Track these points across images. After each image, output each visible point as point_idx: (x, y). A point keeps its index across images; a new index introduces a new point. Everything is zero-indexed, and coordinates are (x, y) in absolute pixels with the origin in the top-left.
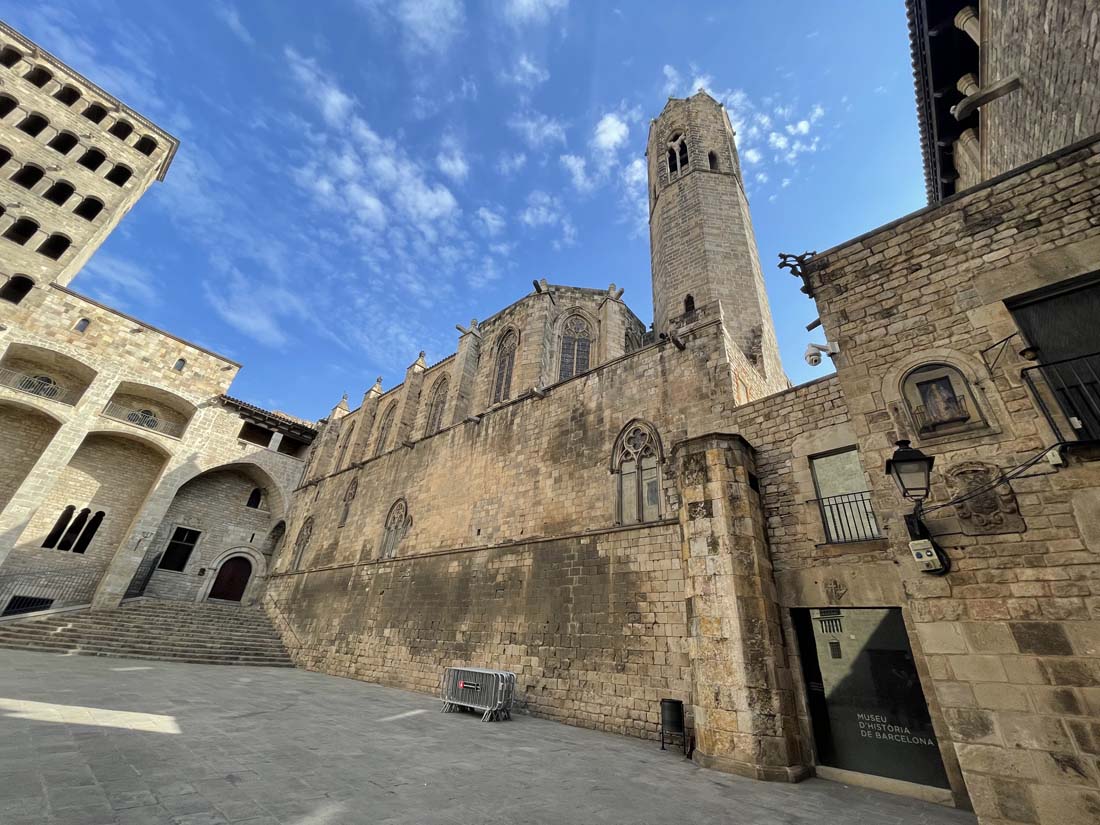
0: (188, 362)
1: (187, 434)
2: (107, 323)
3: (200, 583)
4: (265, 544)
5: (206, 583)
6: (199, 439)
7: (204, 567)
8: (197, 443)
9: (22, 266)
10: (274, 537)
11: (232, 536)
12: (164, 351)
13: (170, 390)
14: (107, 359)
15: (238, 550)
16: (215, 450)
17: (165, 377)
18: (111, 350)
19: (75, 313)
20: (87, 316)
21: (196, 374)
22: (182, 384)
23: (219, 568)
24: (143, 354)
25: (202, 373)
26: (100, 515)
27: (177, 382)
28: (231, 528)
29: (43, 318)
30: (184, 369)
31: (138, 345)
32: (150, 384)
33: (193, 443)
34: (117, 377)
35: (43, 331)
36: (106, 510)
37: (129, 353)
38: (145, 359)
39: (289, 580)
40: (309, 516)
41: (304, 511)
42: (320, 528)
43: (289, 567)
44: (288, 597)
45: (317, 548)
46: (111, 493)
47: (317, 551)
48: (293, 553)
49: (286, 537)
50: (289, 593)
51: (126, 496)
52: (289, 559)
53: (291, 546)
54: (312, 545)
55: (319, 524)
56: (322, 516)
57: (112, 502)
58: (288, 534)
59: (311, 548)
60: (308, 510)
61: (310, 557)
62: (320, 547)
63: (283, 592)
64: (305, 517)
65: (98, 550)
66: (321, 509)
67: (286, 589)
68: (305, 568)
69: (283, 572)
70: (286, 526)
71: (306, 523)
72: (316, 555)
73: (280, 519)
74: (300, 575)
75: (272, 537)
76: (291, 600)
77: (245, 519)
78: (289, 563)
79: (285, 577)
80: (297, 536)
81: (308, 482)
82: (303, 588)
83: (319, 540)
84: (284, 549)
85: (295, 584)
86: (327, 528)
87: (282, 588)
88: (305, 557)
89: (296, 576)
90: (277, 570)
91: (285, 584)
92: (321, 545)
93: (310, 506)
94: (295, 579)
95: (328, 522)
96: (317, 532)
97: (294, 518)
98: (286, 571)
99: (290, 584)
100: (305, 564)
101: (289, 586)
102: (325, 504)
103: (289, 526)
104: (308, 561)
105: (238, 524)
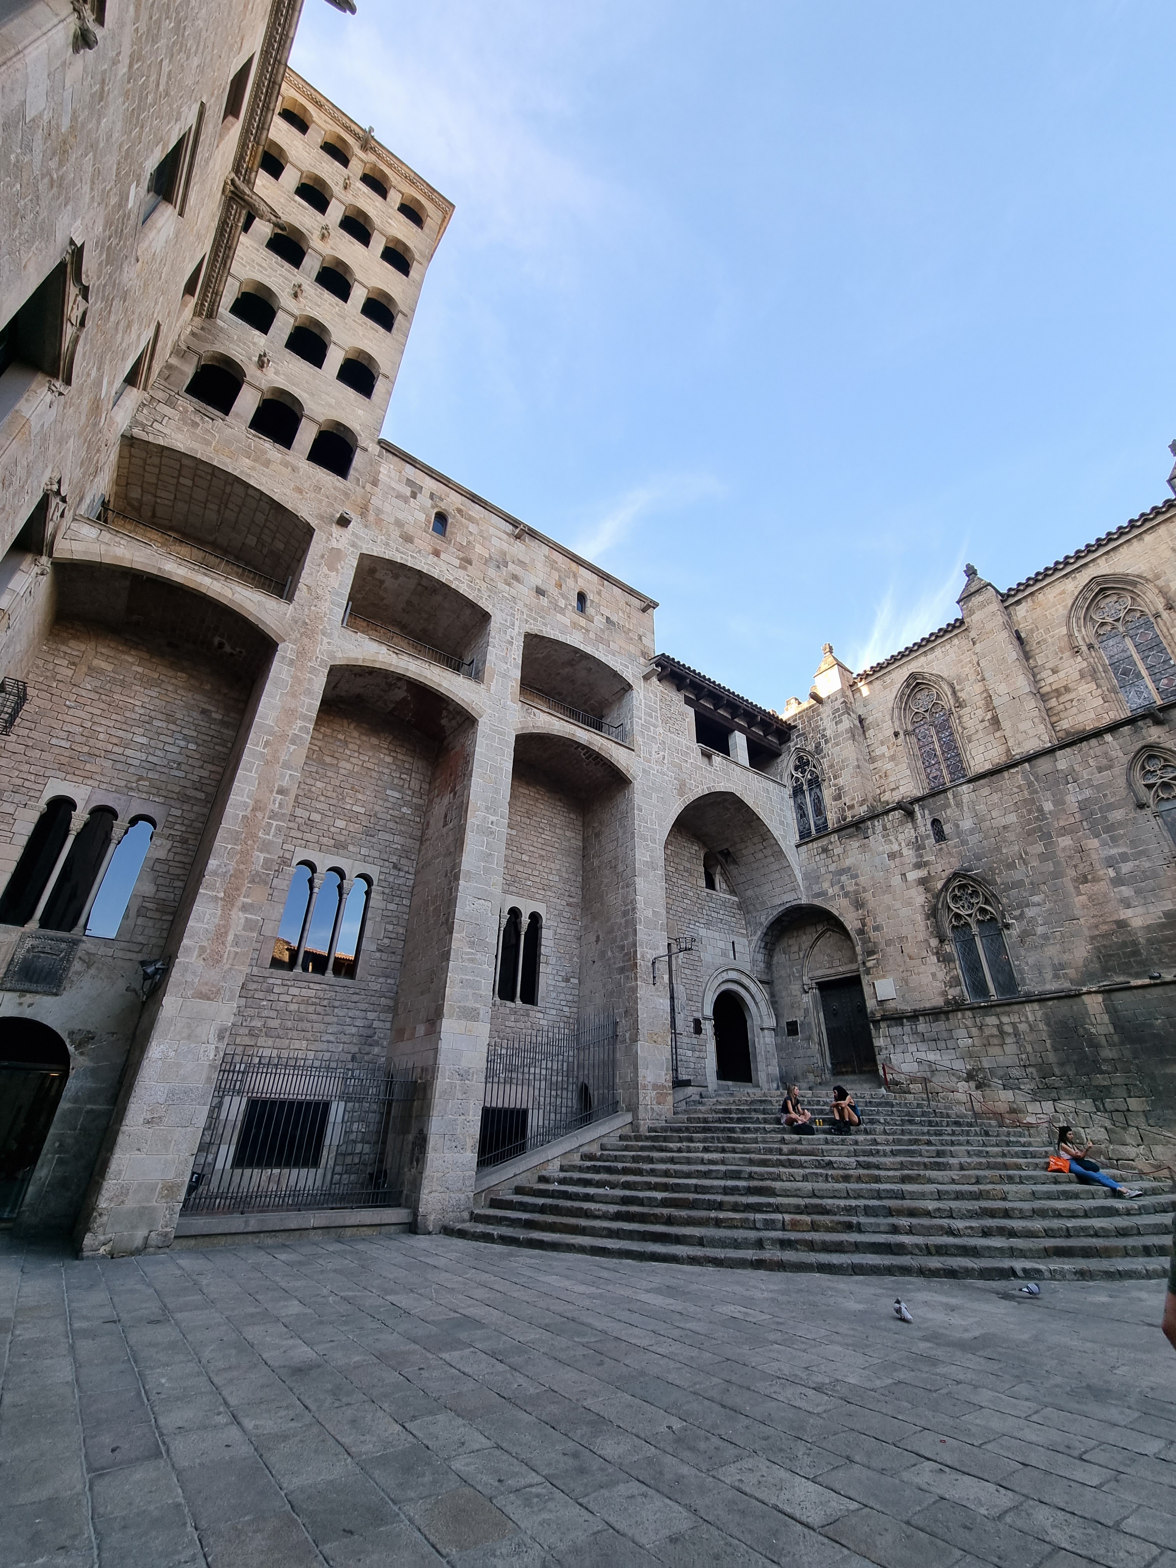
0: (590, 596)
1: (639, 739)
2: (470, 519)
3: (703, 1048)
4: (754, 962)
5: (708, 1049)
7: (697, 1015)
8: (654, 756)
9: (330, 406)
10: (765, 948)
11: (711, 950)
12: (556, 575)
13: (589, 650)
14: (493, 589)
15: (724, 976)
16: (680, 767)
17: (575, 625)
18: (492, 572)
19: (423, 499)
20: (443, 505)
21: (608, 618)
22: (599, 639)
23: (712, 1014)
24: (536, 580)
25: (614, 618)
26: (535, 917)
27: (592, 635)
28: (703, 932)
29: (387, 508)
30: (590, 610)
31: (521, 563)
32: (561, 638)
33: (650, 753)
34: (517, 623)
35: (396, 533)
36: (541, 909)
37: (515, 577)
38: (540, 592)
39: (992, 1020)
40: (944, 875)
41: (897, 871)
42: (1044, 888)
43: (953, 993)
44: (1032, 1058)
45: (1087, 933)
46: (536, 873)
47: (1093, 938)
48: (944, 961)
49: (861, 932)
50: (1029, 1049)
51: (557, 878)
52: (934, 975)
53: (911, 948)
54: (1040, 930)
55: (1027, 881)
56: (1025, 864)
57: (543, 892)
58: (864, 925)
59: (1046, 937)
60: (918, 866)
61: (1066, 957)
62: (1106, 927)
63: (989, 1049)
64: (923, 882)
65: (554, 995)
66: (998, 849)
67: (995, 1041)
68: (1067, 985)
69: (928, 1005)
70: (836, 913)
71: (947, 891)
72: (1105, 946)
73: (788, 905)
74: (1050, 1003)
75: (763, 945)
76: (1062, 1064)
77: (713, 914)
78: (950, 982)
79: (960, 1015)
80: (922, 924)
81: (853, 817)
82: (1112, 1031)
83: (1078, 913)
84: (877, 959)
85: (1042, 1026)
86: (1096, 880)
87: (970, 1040)
88: (1031, 961)
89: (1028, 1008)
90: (892, 1005)
91: (975, 1031)
92: (1105, 923)
93: (921, 856)
94: (1029, 1014)
95: (1083, 868)
96: (1036, 899)
97: (856, 892)
98: (947, 1002)
99: (1008, 1029)
100: (1056, 976)
101: (1009, 1034)
102: (1010, 836)
103: (852, 909)
104: (1062, 966)
105: (708, 925)
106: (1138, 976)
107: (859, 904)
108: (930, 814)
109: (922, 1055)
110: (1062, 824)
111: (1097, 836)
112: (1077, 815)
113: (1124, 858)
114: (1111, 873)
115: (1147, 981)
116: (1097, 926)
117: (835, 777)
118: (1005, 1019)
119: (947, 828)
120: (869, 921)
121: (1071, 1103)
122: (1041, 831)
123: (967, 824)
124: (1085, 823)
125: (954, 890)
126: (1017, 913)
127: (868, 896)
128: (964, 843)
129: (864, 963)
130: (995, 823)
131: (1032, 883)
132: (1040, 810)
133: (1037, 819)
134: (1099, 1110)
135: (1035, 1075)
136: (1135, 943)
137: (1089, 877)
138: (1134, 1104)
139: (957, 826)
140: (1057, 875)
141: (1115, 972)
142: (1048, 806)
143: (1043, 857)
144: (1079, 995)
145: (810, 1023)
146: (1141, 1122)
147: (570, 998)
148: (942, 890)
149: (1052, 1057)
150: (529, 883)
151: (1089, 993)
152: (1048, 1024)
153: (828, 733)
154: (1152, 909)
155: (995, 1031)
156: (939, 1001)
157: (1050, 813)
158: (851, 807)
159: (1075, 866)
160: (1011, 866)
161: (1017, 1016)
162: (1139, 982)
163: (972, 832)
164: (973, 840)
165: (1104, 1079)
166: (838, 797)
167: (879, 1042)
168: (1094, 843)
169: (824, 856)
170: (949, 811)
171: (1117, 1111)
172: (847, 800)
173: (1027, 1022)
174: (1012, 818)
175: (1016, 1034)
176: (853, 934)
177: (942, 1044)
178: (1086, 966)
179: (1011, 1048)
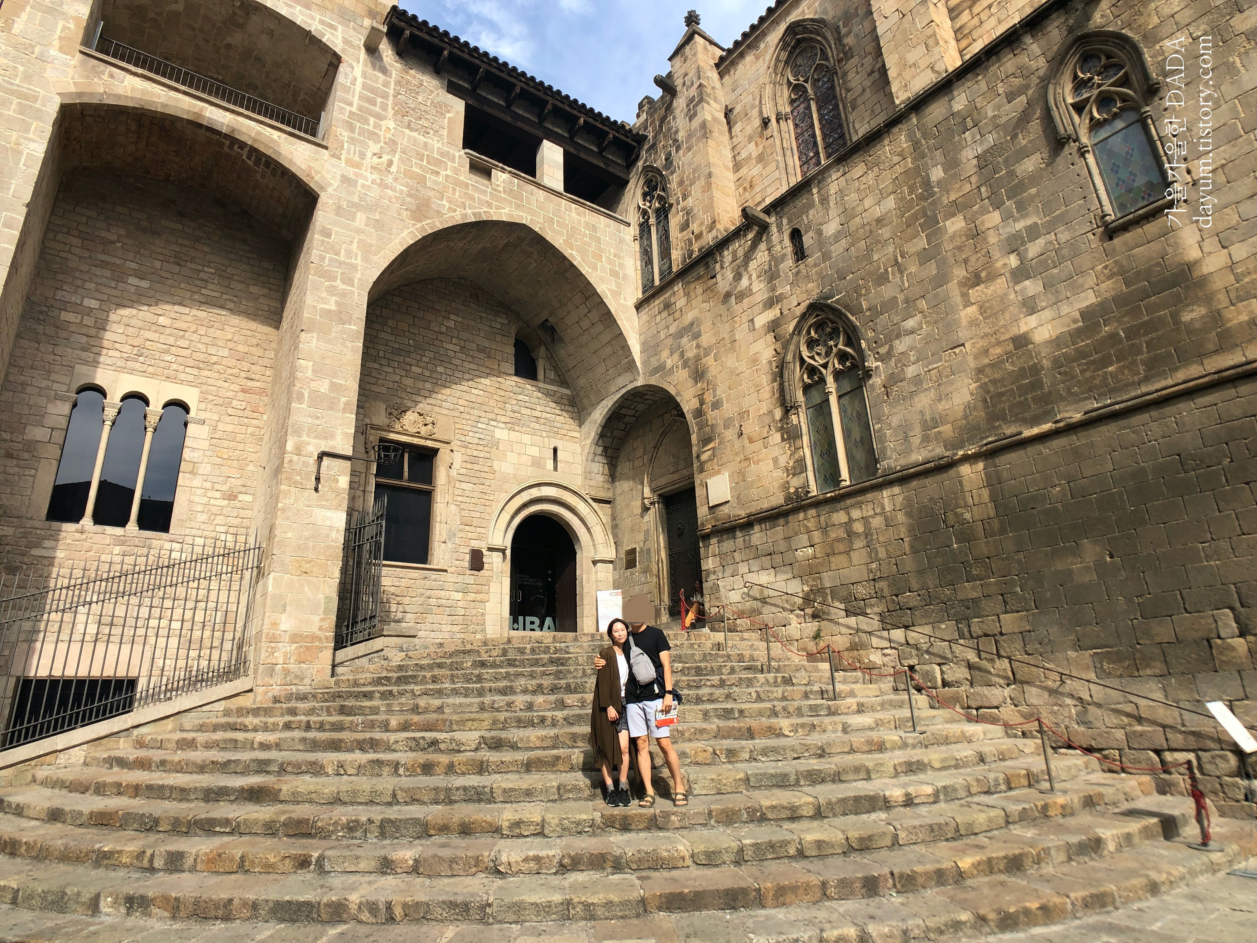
1: (340, 133)
3: (482, 588)
5: (494, 588)
6: (374, 147)
7: (476, 544)
8: (370, 160)
10: (604, 454)
11: (512, 457)
15: (535, 493)
16: (422, 180)
23: (508, 543)
26: (176, 407)
28: (501, 434)
33: (362, 155)
36: (190, 396)
39: (840, 517)
40: (799, 311)
41: (745, 318)
42: (923, 304)
43: (795, 482)
44: (884, 567)
45: (972, 363)
46: (183, 343)
47: (980, 371)
48: (789, 438)
49: (699, 413)
50: (882, 554)
51: (225, 353)
52: (775, 460)
53: (752, 427)
54: (911, 372)
55: (901, 297)
56: (901, 272)
57: (196, 371)
58: (702, 403)
59: (917, 380)
60: (770, 303)
61: (942, 406)
62: (998, 350)
63: (832, 559)
64: (774, 327)
65: (203, 517)
66: (867, 256)
67: (841, 547)
68: (940, 451)
69: (766, 505)
70: (672, 391)
71: (799, 333)
72: (994, 382)
73: (624, 391)
74: (914, 483)
75: (600, 450)
76: (920, 572)
77: (523, 411)
78: (794, 468)
79: (801, 515)
80: (768, 388)
81: (700, 250)
82: (992, 513)
83: (963, 334)
84: (713, 448)
85: (901, 517)
86: (992, 277)
87: (810, 551)
88: (895, 421)
89: (886, 493)
90: (725, 509)
91: (817, 536)
92: (999, 343)
93: (773, 289)
94: (886, 501)
95: (975, 262)
96: (910, 323)
97: (698, 358)
98: (788, 498)
99: (858, 527)
100: (926, 439)
101: (858, 535)
102: (885, 232)
103: (690, 382)
104: (935, 423)
105: (512, 425)
106: (1035, 421)
107: (699, 375)
108: (790, 221)
109: (753, 578)
110: (953, 197)
111: (998, 206)
112: (974, 179)
113: (1033, 232)
114: (1013, 261)
115: (1047, 427)
116: (986, 352)
117: (685, 198)
118: (856, 514)
119: (808, 240)
120: (709, 398)
121: (927, 629)
122: (925, 215)
123: (831, 228)
124: (983, 189)
125: (809, 332)
126: (883, 350)
127: (709, 361)
128: (826, 256)
129: (698, 457)
130: (868, 217)
131: (907, 301)
132: (927, 183)
133: (921, 198)
134: (962, 636)
135: (886, 592)
136: (1035, 370)
137: (983, 274)
138: (1010, 623)
139: (820, 233)
140: (941, 279)
141: (1004, 420)
142: (937, 174)
143: (924, 257)
144: (952, 464)
145: (649, 550)
146: (1015, 649)
147: (236, 522)
148: (793, 333)
149: (909, 564)
150: (169, 358)
151: (966, 459)
152: (909, 515)
153: (681, 136)
154: (1065, 309)
155: (842, 534)
156: (778, 499)
157: (939, 183)
158: (699, 237)
159: (966, 261)
160: (882, 279)
161: (870, 506)
162: (1036, 431)
163: (837, 237)
164: (837, 249)
165: (972, 588)
166: (685, 226)
167: (709, 564)
168: (994, 218)
169: (665, 314)
170: (812, 212)
171: (986, 635)
172: (695, 227)
173: (883, 513)
174: (890, 203)
175: (867, 534)
176: (689, 417)
177: (778, 559)
178: (966, 417)
179: (859, 556)
